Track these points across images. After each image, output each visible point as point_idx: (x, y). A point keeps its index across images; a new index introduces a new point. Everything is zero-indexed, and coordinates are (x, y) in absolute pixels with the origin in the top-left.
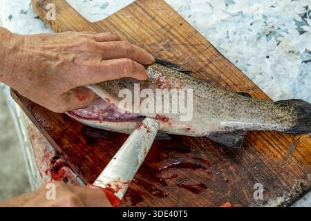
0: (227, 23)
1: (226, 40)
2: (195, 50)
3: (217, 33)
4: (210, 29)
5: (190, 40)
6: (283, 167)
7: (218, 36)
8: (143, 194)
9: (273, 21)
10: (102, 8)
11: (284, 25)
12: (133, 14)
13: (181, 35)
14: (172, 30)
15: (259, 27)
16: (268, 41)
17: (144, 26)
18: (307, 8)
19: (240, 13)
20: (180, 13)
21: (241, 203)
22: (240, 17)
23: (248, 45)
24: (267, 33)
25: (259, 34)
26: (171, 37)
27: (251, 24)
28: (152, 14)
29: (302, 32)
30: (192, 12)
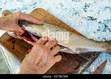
0: (62, 12)
1: (63, 17)
2: (54, 22)
4: (58, 15)
5: (52, 19)
7: (61, 17)
9: (76, 9)
11: (80, 10)
13: (49, 18)
14: (46, 17)
15: (73, 12)
16: (76, 15)
18: (86, 4)
19: (66, 8)
20: (48, 11)
22: (66, 10)
23: (70, 18)
24: (75, 13)
25: (73, 14)
26: (46, 19)
27: (70, 11)
28: (39, 13)
29: (86, 11)
30: (51, 11)
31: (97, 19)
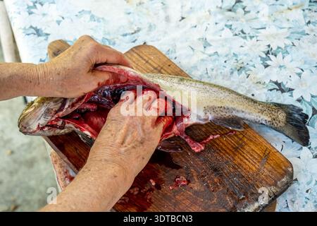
0: (205, 62)
1: (206, 75)
3: (198, 70)
4: (192, 67)
6: (257, 177)
7: (199, 73)
9: (242, 58)
11: (251, 61)
12: (130, 59)
14: (162, 70)
15: (232, 64)
16: (239, 74)
17: (140, 69)
18: (269, 46)
19: (216, 53)
20: (167, 56)
21: (226, 208)
22: (215, 57)
23: (223, 79)
24: (238, 68)
25: (231, 69)
27: (225, 62)
28: (145, 58)
29: (266, 66)
30: (177, 55)
31: (293, 90)
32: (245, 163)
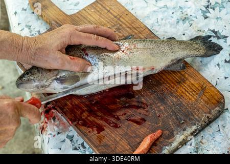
0: (157, 13)
1: (156, 24)
2: (136, 31)
3: (150, 19)
4: (146, 17)
5: (133, 25)
6: (196, 106)
7: (151, 22)
8: (105, 126)
9: (187, 11)
10: (75, 5)
11: (194, 13)
12: (95, 8)
13: (127, 22)
14: (121, 19)
15: (178, 15)
16: (184, 24)
17: (103, 16)
18: (209, 1)
19: (166, 6)
20: (126, 7)
22: (165, 9)
23: (170, 27)
24: (183, 19)
25: (178, 19)
26: (121, 23)
27: (173, 13)
28: (108, 8)
29: (206, 18)
30: (134, 7)
31: (227, 37)
32: (185, 94)
